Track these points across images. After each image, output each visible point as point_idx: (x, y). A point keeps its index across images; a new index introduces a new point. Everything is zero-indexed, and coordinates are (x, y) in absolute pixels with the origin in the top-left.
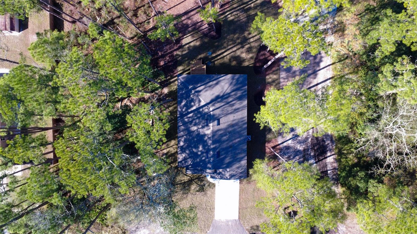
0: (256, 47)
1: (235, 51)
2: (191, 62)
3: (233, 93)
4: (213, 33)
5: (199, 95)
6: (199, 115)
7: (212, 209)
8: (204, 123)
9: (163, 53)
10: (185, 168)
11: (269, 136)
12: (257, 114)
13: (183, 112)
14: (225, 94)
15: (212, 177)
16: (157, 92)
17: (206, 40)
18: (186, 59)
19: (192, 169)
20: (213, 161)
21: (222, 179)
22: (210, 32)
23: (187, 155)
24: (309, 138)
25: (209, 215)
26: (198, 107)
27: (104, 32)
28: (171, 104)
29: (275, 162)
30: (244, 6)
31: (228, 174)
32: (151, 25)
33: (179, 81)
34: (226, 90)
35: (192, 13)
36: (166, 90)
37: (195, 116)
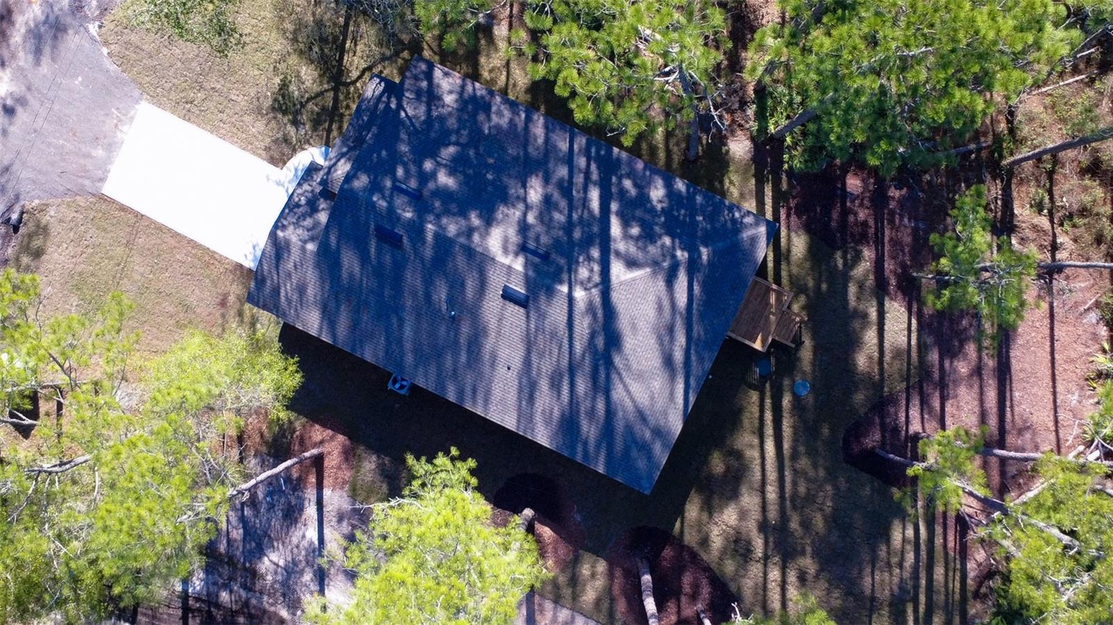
0: (737, 576)
1: (763, 492)
2: (802, 299)
3: (601, 406)
4: (873, 439)
5: (654, 273)
6: (577, 234)
7: (187, 108)
8: (537, 239)
9: (892, 205)
10: (397, 80)
11: (369, 465)
12: (472, 472)
13: (620, 178)
14: (614, 376)
15: (312, 169)
16: (751, 111)
17: (859, 397)
18: (824, 286)
19: (381, 106)
20: (373, 205)
21: (287, 205)
22: (883, 431)
23: (444, 111)
24: (294, 614)
25: (168, 86)
26: (613, 246)
27: (1076, 33)
28: (677, 144)
29: (258, 440)
30: (922, 609)
31: (294, 239)
32: (1022, 212)
33: (749, 220)
34: (625, 386)
35: (991, 395)
36: (739, 147)
37: (581, 217)
